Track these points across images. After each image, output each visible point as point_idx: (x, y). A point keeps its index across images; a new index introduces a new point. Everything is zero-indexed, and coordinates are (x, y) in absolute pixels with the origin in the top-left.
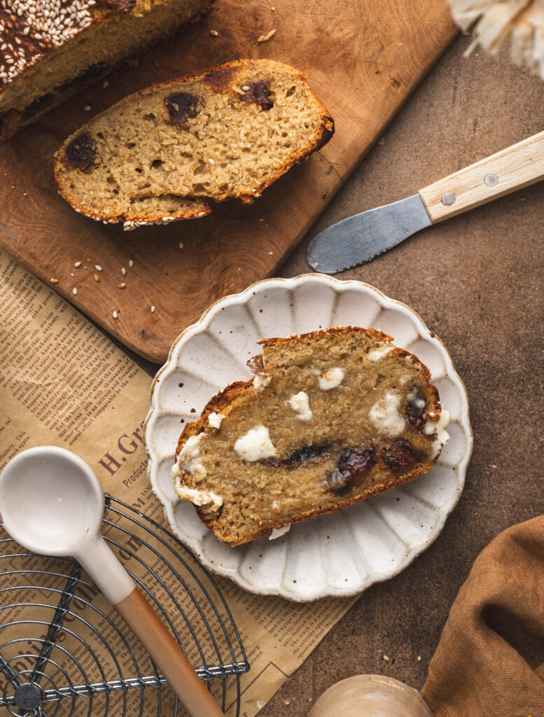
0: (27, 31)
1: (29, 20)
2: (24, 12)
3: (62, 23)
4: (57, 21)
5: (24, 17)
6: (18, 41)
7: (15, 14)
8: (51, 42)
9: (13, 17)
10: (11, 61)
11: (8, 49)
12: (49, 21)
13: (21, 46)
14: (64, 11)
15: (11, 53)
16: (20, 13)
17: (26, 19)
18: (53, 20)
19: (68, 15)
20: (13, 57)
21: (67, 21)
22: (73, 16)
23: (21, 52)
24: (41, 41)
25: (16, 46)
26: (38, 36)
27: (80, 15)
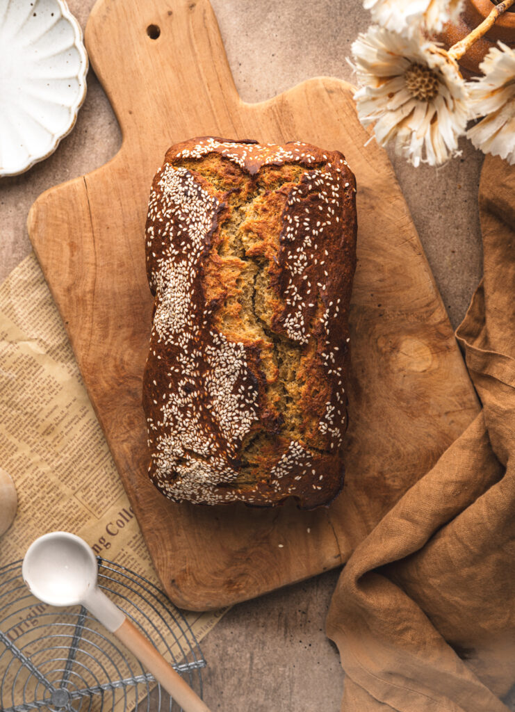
0: (209, 407)
1: (214, 402)
2: (214, 396)
3: (232, 417)
4: (230, 414)
5: (213, 398)
6: (201, 409)
7: (209, 393)
8: (219, 422)
9: (206, 394)
10: (189, 416)
11: (191, 408)
12: (225, 411)
13: (201, 412)
14: (237, 411)
15: (192, 412)
16: (212, 394)
17: (213, 400)
18: (228, 412)
19: (238, 415)
20: (192, 414)
21: (236, 418)
22: (241, 418)
23: (198, 415)
24: (214, 417)
25: (197, 410)
26: (213, 413)
27: (245, 420)
